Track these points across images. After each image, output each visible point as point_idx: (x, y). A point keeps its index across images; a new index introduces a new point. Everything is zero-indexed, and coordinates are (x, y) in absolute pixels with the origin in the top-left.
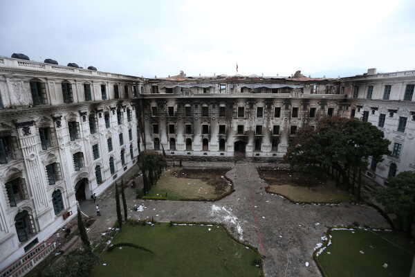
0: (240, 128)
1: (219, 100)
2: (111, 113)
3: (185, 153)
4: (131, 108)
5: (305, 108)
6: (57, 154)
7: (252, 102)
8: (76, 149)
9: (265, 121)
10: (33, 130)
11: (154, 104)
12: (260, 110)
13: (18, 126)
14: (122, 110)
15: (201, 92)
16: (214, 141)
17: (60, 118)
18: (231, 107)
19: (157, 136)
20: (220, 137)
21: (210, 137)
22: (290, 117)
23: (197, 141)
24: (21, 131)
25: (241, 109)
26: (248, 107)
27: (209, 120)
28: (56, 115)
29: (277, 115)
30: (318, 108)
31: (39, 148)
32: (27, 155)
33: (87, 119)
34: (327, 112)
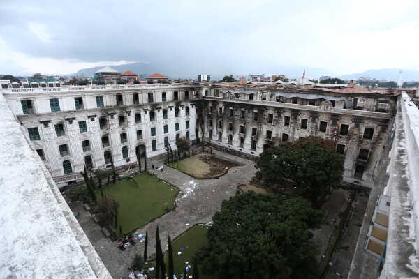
0: (269, 133)
1: (253, 107)
2: (169, 110)
3: (227, 146)
4: (190, 107)
5: (334, 124)
6: (127, 129)
7: (279, 111)
8: (139, 129)
9: (291, 131)
10: (116, 117)
11: (210, 105)
12: (287, 119)
13: (109, 114)
14: (180, 108)
15: (247, 98)
16: (248, 141)
17: (130, 112)
18: (262, 113)
19: (211, 128)
20: (252, 138)
21: (245, 136)
22: (316, 130)
23: (236, 138)
24: (110, 117)
25: (271, 116)
26: (276, 115)
27: (245, 122)
28: (128, 110)
29: (304, 126)
30: (352, 126)
31: (117, 125)
32: (111, 127)
33: (148, 112)
34: (363, 132)
